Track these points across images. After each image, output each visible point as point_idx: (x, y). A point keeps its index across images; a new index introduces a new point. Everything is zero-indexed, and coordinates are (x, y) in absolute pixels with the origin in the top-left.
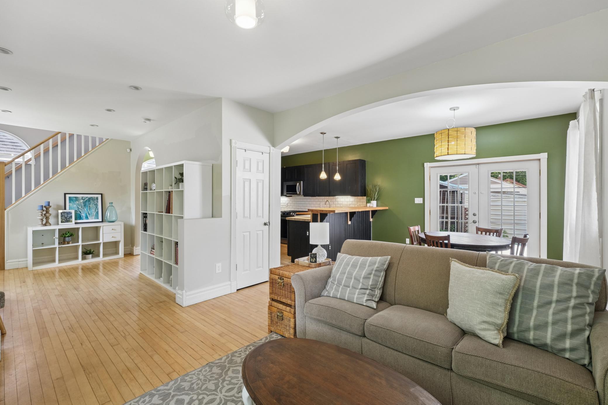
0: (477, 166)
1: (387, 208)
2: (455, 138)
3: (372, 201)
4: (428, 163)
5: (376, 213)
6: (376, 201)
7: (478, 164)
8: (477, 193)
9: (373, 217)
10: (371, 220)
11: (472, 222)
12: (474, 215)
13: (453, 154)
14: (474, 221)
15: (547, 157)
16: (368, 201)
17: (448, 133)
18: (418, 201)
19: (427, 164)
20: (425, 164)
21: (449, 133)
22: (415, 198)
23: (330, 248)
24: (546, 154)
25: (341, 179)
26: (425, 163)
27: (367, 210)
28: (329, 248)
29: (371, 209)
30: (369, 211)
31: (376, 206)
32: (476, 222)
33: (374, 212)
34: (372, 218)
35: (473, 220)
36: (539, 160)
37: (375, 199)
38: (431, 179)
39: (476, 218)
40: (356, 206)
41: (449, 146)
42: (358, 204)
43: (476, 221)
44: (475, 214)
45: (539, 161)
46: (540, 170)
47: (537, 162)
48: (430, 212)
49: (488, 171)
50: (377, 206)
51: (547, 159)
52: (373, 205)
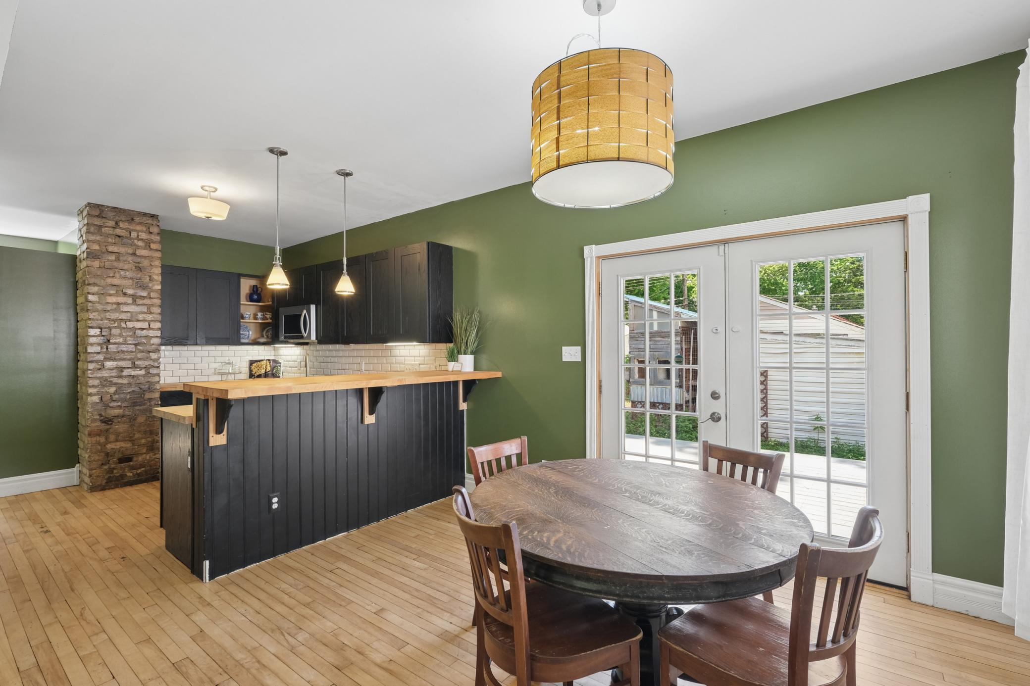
0: (722, 247)
1: (499, 374)
2: (580, 93)
3: (460, 356)
4: (594, 246)
5: (475, 389)
6: (472, 357)
7: (725, 242)
8: (721, 329)
9: (467, 398)
10: (463, 406)
11: (709, 416)
12: (715, 396)
13: (575, 160)
14: (714, 414)
15: (928, 208)
16: (452, 357)
17: (559, 77)
18: (570, 354)
19: (591, 250)
20: (586, 249)
21: (562, 79)
22: (563, 347)
23: (275, 506)
24: (927, 196)
25: (355, 294)
26: (585, 247)
27: (452, 378)
28: (271, 504)
29: (461, 378)
30: (456, 383)
31: (472, 370)
32: (719, 419)
33: (469, 385)
34: (464, 401)
35: (712, 412)
36: (904, 219)
37: (469, 350)
38: (603, 292)
39: (717, 407)
40: (433, 368)
41: (563, 132)
42: (437, 364)
43: (718, 414)
44: (717, 393)
45: (902, 222)
46: (906, 254)
47: (897, 227)
48: (600, 387)
49: (752, 261)
50: (475, 369)
51: (930, 213)
52: (465, 365)
